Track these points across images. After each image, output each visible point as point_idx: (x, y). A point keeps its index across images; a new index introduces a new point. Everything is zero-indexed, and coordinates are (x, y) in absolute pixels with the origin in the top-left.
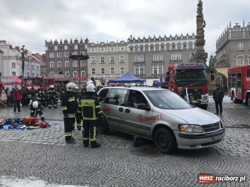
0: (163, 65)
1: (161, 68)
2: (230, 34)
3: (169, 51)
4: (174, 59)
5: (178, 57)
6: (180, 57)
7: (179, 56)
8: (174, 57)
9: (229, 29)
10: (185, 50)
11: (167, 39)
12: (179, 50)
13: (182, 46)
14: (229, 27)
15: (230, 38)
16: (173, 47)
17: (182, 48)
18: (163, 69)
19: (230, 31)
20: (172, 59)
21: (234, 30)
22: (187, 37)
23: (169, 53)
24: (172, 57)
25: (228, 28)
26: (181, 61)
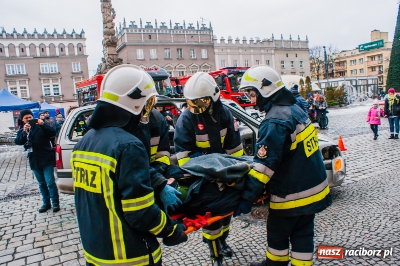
0: (27, 82)
1: (25, 88)
2: (126, 35)
3: (36, 57)
4: (46, 71)
5: (52, 68)
6: (55, 68)
7: (53, 66)
8: (46, 68)
9: (124, 29)
10: (63, 56)
11: (29, 37)
12: (53, 57)
13: (57, 50)
14: (122, 26)
15: (126, 41)
16: (43, 51)
17: (58, 54)
18: (27, 89)
19: (125, 31)
20: (43, 71)
21: (130, 31)
22: (65, 36)
23: (36, 61)
24: (43, 68)
25: (120, 27)
26: (59, 75)
